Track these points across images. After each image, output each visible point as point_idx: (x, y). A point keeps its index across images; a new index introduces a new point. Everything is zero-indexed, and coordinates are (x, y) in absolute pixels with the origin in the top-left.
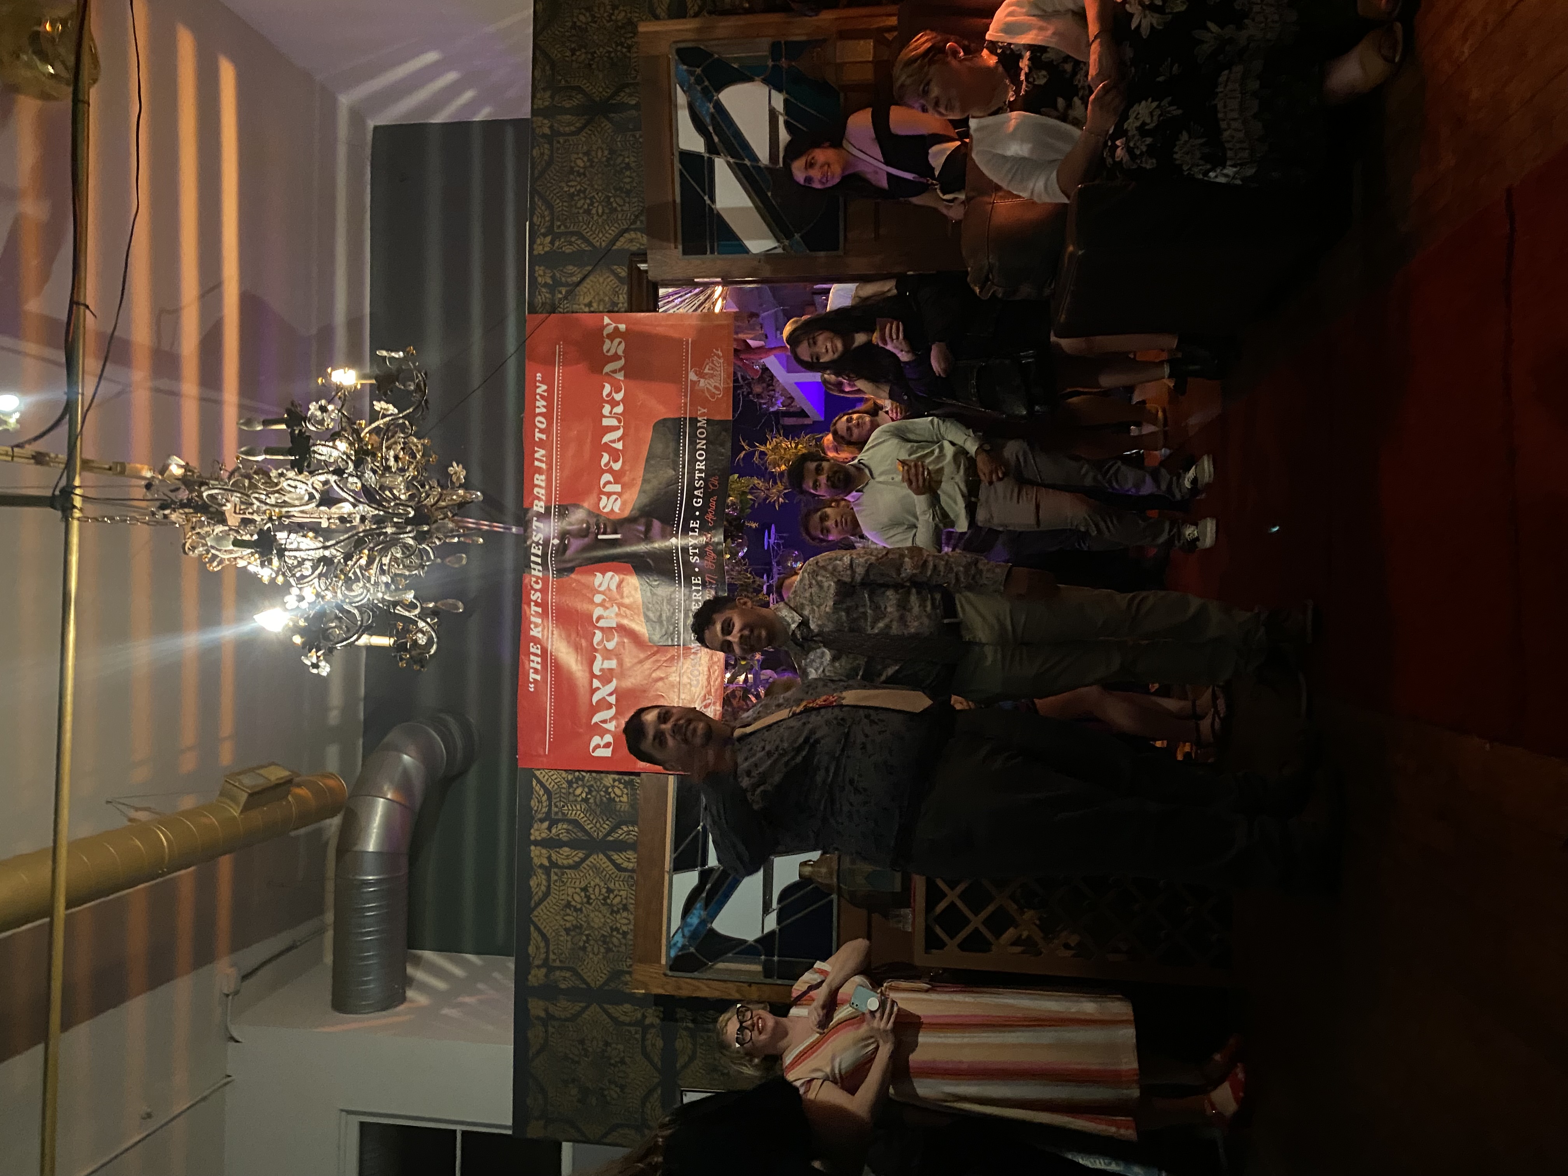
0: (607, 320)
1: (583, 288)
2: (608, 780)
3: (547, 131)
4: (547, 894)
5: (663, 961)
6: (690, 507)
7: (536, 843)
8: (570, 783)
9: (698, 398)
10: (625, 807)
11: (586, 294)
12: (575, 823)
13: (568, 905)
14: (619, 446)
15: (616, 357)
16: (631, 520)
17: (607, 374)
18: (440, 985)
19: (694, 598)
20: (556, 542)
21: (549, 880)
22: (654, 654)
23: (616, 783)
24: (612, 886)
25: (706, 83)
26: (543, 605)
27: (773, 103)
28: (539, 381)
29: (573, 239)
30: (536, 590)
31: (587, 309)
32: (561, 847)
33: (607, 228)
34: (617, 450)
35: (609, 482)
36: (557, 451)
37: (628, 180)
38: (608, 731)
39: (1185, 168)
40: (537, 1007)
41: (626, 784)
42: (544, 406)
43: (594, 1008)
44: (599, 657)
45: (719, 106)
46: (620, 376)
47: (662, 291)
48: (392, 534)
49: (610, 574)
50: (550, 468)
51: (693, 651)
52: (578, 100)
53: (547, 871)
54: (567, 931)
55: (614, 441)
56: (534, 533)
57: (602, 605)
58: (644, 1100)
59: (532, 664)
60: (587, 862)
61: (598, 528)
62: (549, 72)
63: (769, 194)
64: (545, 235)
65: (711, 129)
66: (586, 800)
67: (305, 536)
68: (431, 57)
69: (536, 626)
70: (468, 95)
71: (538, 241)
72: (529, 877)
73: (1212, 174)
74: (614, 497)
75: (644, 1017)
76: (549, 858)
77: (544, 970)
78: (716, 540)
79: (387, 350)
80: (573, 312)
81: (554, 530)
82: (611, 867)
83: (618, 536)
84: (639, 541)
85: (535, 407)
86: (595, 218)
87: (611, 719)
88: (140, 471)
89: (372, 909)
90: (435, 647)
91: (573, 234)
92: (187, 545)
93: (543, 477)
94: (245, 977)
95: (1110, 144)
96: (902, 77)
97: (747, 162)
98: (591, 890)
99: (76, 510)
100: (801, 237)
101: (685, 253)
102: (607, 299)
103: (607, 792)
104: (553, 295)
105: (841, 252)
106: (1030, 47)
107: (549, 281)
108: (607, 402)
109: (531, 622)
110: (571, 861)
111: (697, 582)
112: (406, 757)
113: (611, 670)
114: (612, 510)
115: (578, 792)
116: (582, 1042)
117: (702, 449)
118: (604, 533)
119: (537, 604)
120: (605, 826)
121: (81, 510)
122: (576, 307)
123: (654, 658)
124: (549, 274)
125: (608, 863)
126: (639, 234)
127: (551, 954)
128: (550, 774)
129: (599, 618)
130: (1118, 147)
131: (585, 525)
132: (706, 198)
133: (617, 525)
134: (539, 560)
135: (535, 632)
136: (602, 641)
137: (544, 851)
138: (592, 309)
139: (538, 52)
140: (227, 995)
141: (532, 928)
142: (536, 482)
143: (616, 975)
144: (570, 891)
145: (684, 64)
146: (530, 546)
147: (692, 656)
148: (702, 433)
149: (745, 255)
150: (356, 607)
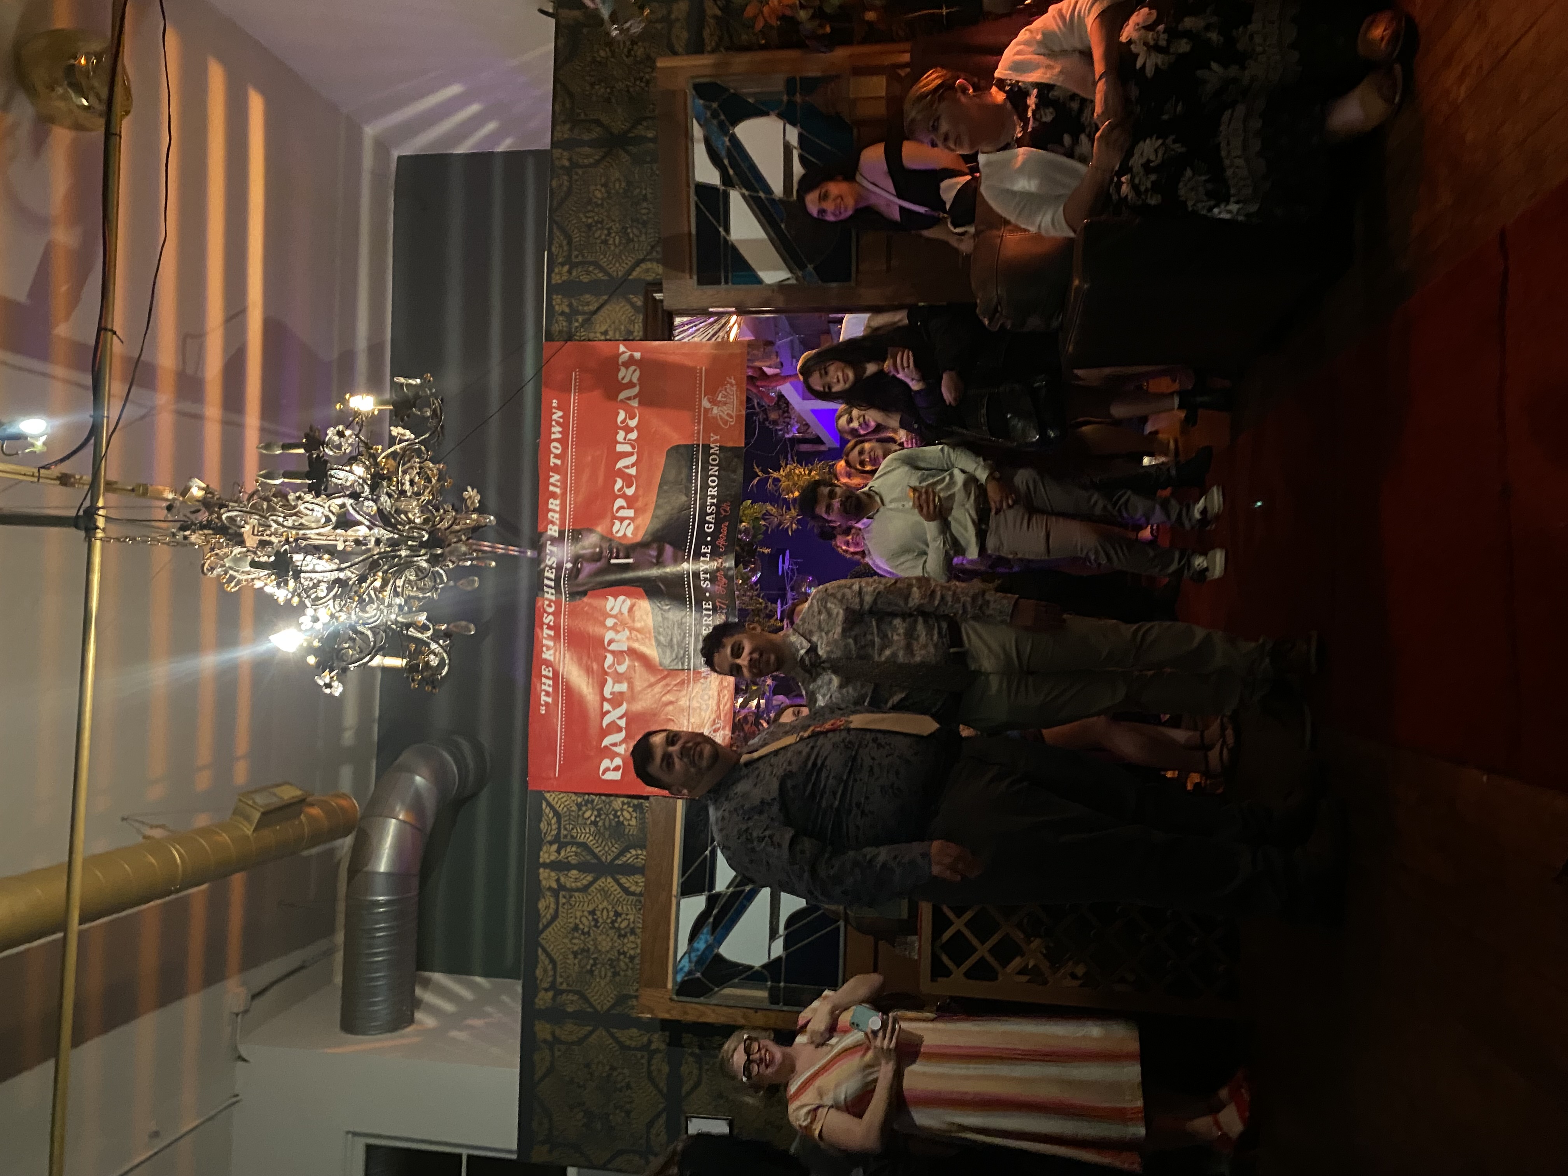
0: (622, 348)
1: (598, 317)
2: (618, 803)
3: (567, 163)
4: (555, 917)
5: (670, 985)
6: (702, 534)
7: (545, 865)
8: (579, 806)
9: (711, 425)
10: (634, 831)
11: (601, 324)
12: (584, 846)
13: (576, 928)
14: (633, 471)
15: (631, 385)
16: (643, 545)
17: (621, 401)
18: (449, 1007)
19: (704, 623)
20: (569, 565)
21: (557, 903)
22: (664, 678)
23: (625, 807)
24: (619, 909)
25: (722, 117)
26: (556, 628)
27: (787, 138)
28: (555, 408)
29: (591, 269)
30: (549, 614)
31: (603, 338)
32: (569, 870)
33: (624, 258)
34: (630, 476)
35: (621, 508)
36: (571, 476)
37: (644, 211)
38: (617, 755)
39: (1190, 204)
40: (543, 1030)
41: (635, 808)
42: (560, 432)
43: (601, 1032)
44: (610, 681)
45: (734, 139)
46: (635, 403)
47: (678, 320)
48: (406, 556)
49: (622, 598)
50: (564, 493)
51: (703, 675)
52: (596, 133)
53: (556, 893)
54: (575, 954)
55: (627, 467)
56: (548, 557)
57: (614, 628)
58: (650, 1124)
59: (544, 687)
60: (596, 885)
61: (611, 552)
62: (568, 106)
63: (783, 226)
64: (563, 264)
65: (726, 162)
66: (595, 823)
67: (320, 558)
68: (455, 89)
69: (548, 649)
70: (491, 126)
71: (556, 270)
72: (538, 900)
73: (1216, 211)
74: (627, 522)
75: (650, 1042)
76: (558, 880)
77: (550, 994)
78: (727, 565)
79: (406, 377)
80: (589, 340)
81: (567, 554)
82: (619, 890)
83: (631, 561)
84: (652, 565)
85: (550, 433)
86: (612, 248)
87: (621, 743)
88: (161, 492)
89: (382, 930)
90: (446, 668)
91: (591, 263)
92: (206, 566)
93: (558, 502)
94: (254, 997)
95: (1115, 179)
96: (912, 113)
97: (762, 195)
98: (598, 913)
99: (98, 531)
100: (815, 268)
101: (700, 282)
102: (623, 327)
103: (615, 816)
104: (570, 323)
105: (853, 284)
106: (1037, 85)
107: (567, 310)
108: (621, 428)
109: (543, 646)
110: (579, 884)
111: (707, 606)
112: (418, 779)
113: (621, 694)
114: (625, 534)
115: (587, 815)
116: (588, 1066)
117: (715, 476)
118: (617, 557)
119: (549, 627)
120: (613, 849)
121: (104, 530)
122: (592, 335)
123: (664, 682)
124: (566, 302)
125: (616, 887)
126: (655, 264)
127: (558, 977)
128: (560, 796)
129: (611, 642)
130: (1123, 183)
131: (598, 550)
132: (721, 229)
133: (629, 550)
134: (552, 584)
135: (547, 655)
136: (613, 664)
137: (553, 874)
138: (608, 337)
139: (558, 86)
140: (237, 1015)
141: (540, 951)
142: (550, 506)
143: (622, 999)
144: (579, 914)
145: (701, 97)
146: (543, 570)
147: (702, 681)
148: (714, 460)
149: (759, 286)
150: (370, 629)
